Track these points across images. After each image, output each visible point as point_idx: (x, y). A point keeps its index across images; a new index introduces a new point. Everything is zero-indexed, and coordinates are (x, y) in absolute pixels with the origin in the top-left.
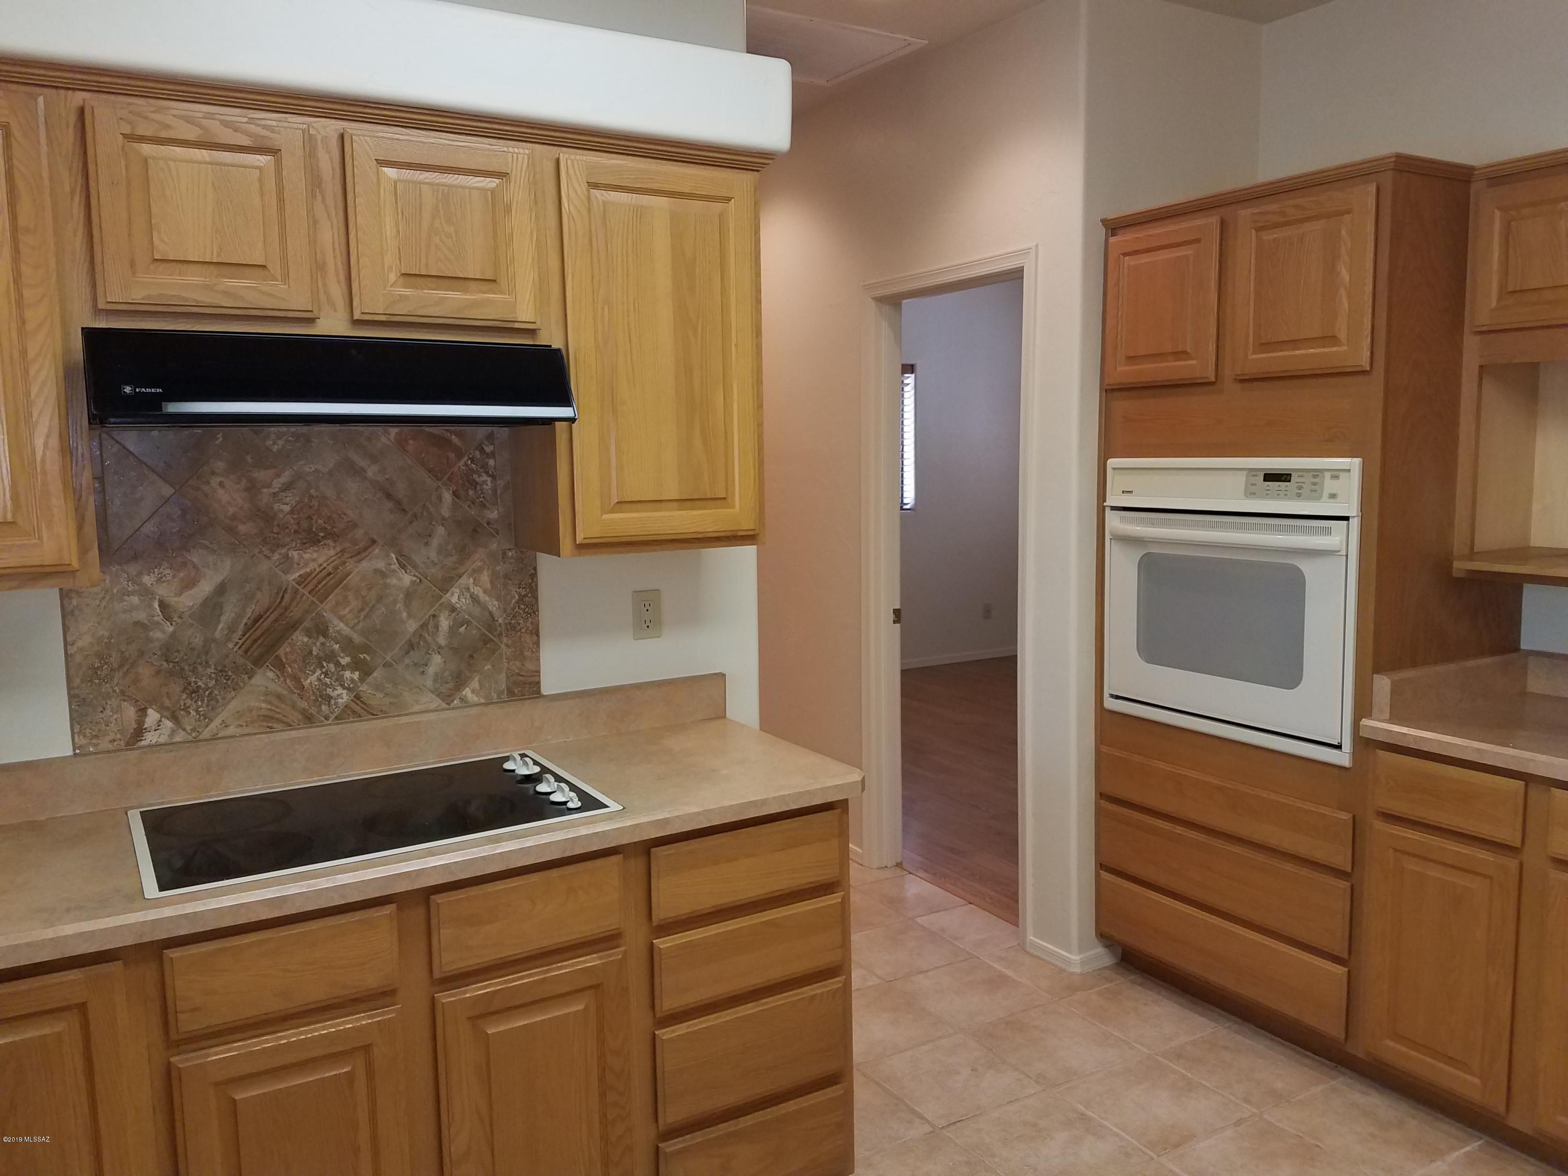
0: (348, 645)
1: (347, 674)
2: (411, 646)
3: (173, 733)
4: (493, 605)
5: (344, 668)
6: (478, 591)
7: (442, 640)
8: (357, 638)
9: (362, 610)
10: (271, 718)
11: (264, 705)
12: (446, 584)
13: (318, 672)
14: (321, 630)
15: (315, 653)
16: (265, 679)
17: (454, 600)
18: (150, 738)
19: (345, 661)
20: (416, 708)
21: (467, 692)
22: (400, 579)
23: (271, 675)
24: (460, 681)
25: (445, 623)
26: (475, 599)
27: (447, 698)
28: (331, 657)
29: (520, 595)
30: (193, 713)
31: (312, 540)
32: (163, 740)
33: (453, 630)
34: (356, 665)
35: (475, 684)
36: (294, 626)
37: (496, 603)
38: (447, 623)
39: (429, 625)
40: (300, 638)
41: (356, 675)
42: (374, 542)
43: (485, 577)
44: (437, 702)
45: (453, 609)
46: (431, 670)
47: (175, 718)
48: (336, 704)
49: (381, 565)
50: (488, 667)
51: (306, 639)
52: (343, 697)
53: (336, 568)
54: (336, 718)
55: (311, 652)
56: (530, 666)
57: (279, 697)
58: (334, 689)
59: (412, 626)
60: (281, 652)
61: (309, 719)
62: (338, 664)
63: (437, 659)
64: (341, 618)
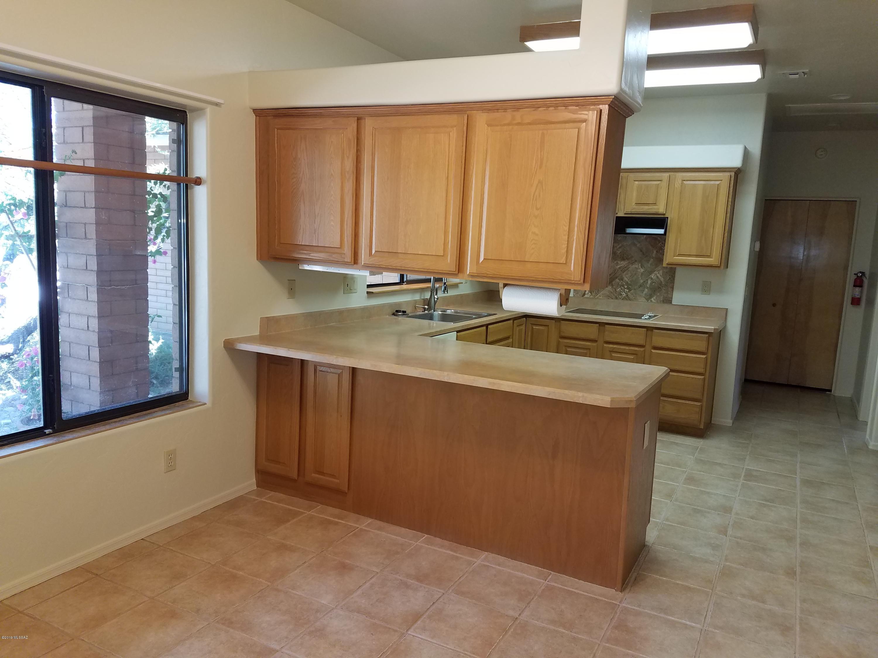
0: (627, 283)
1: (626, 290)
2: (641, 286)
3: (590, 296)
4: (662, 279)
5: (625, 288)
6: (658, 275)
7: (648, 286)
8: (629, 282)
9: (631, 276)
10: (609, 297)
11: (608, 293)
12: (651, 272)
13: (620, 288)
14: (622, 279)
15: (620, 284)
16: (609, 288)
17: (652, 277)
18: (586, 296)
19: (626, 287)
20: (640, 300)
21: (652, 299)
22: (640, 270)
23: (610, 287)
24: (651, 296)
25: (649, 282)
26: (657, 277)
27: (647, 300)
28: (623, 286)
29: (669, 277)
30: (594, 292)
31: (623, 259)
32: (589, 297)
33: (651, 284)
34: (628, 288)
35: (655, 298)
36: (616, 278)
37: (663, 279)
38: (650, 282)
39: (646, 282)
40: (617, 280)
41: (628, 291)
42: (636, 261)
43: (661, 272)
44: (644, 300)
45: (652, 279)
46: (644, 292)
47: (591, 293)
48: (623, 296)
49: (637, 266)
50: (658, 294)
51: (618, 281)
52: (624, 295)
53: (627, 266)
54: (622, 299)
55: (619, 284)
56: (670, 296)
57: (611, 292)
58: (622, 293)
59: (642, 281)
60: (613, 283)
61: (616, 298)
62: (624, 287)
63: (646, 290)
64: (626, 277)
